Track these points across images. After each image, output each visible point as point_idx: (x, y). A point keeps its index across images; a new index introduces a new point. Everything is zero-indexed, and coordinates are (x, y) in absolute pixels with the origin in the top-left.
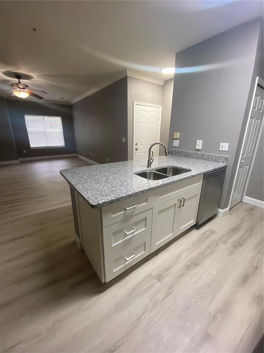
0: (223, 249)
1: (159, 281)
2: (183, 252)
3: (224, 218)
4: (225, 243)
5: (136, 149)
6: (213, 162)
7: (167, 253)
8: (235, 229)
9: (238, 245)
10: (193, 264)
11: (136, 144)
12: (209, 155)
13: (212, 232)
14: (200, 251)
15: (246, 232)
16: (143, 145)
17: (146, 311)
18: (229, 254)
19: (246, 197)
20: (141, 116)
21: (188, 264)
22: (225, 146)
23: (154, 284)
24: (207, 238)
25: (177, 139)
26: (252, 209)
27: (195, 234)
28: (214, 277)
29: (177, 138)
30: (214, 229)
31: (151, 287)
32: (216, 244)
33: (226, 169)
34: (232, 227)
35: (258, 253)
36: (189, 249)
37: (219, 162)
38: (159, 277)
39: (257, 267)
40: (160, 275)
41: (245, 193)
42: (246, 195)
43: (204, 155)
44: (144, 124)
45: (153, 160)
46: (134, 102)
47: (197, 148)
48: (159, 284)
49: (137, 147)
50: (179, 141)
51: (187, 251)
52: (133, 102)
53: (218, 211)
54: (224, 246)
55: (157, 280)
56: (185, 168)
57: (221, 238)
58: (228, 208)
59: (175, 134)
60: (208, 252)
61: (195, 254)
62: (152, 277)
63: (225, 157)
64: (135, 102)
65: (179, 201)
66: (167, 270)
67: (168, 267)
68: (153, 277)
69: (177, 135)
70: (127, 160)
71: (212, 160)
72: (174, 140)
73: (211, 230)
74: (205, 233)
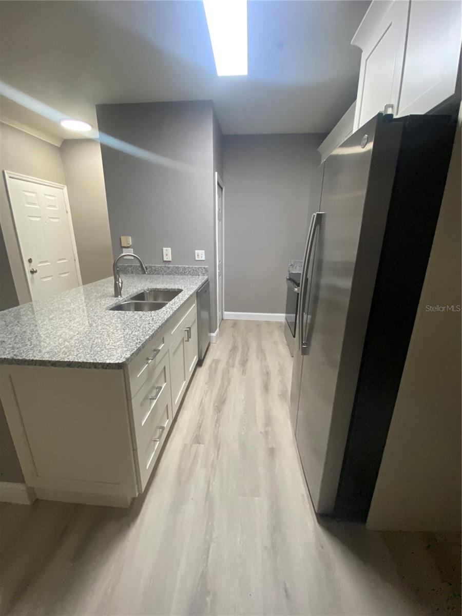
0: (235, 372)
1: (200, 443)
2: (203, 398)
3: (218, 342)
4: (233, 366)
5: (33, 272)
6: (191, 276)
7: (186, 411)
8: (234, 349)
9: (244, 362)
10: (221, 403)
11: (30, 261)
12: (184, 267)
13: (216, 362)
14: (218, 387)
15: (243, 347)
16: (46, 262)
17: (209, 481)
18: (243, 374)
19: (225, 313)
20: (29, 203)
21: (216, 406)
22: (200, 255)
23: (197, 450)
24: (216, 370)
25: (128, 247)
26: (235, 323)
27: (203, 372)
28: (244, 401)
29: (129, 245)
30: (216, 358)
31: (196, 456)
32: (227, 372)
33: (209, 283)
34: (230, 347)
35: (261, 361)
36: (207, 391)
37: (199, 275)
38: (198, 440)
39: (267, 373)
40: (196, 437)
41: (224, 309)
42: (225, 311)
43: (178, 268)
44: (38, 219)
45: (122, 283)
46: (5, 172)
47: (165, 259)
48: (202, 446)
49: (35, 265)
50: (132, 249)
51: (206, 395)
52: (3, 172)
53: (210, 337)
54: (235, 369)
55: (197, 445)
56: (171, 289)
57: (228, 363)
58: (218, 330)
59: (123, 239)
60: (226, 383)
61: (216, 391)
62: (189, 446)
63: (205, 268)
64: (8, 171)
65: (186, 332)
66: (200, 426)
67: (199, 423)
68: (191, 446)
69: (127, 240)
70: (18, 304)
71: (189, 273)
72: (123, 249)
73: (214, 360)
74: (210, 366)
